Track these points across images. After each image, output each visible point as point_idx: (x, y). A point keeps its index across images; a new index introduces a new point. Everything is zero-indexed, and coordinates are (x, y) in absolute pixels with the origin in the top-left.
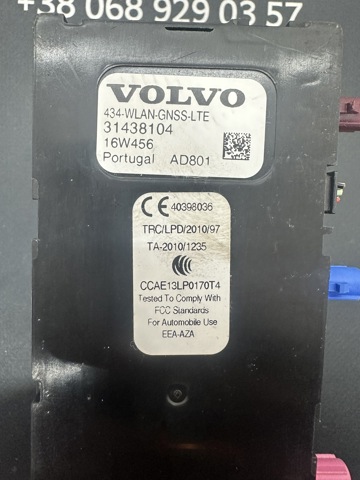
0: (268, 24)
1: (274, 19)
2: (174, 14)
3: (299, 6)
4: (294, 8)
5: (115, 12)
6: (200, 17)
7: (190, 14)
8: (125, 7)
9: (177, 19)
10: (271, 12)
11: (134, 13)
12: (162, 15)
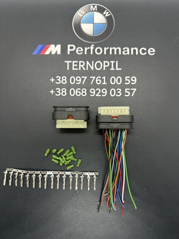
0: (126, 95)
1: (127, 94)
2: (96, 94)
3: (135, 90)
4: (133, 90)
5: (78, 94)
6: (104, 94)
7: (101, 93)
8: (81, 92)
9: (97, 95)
10: (126, 92)
11: (84, 94)
12: (92, 94)
